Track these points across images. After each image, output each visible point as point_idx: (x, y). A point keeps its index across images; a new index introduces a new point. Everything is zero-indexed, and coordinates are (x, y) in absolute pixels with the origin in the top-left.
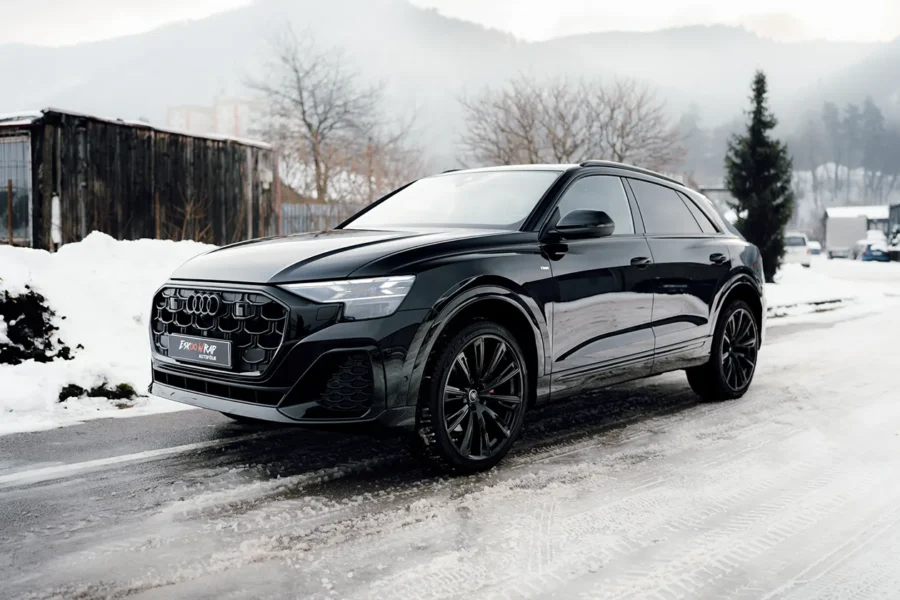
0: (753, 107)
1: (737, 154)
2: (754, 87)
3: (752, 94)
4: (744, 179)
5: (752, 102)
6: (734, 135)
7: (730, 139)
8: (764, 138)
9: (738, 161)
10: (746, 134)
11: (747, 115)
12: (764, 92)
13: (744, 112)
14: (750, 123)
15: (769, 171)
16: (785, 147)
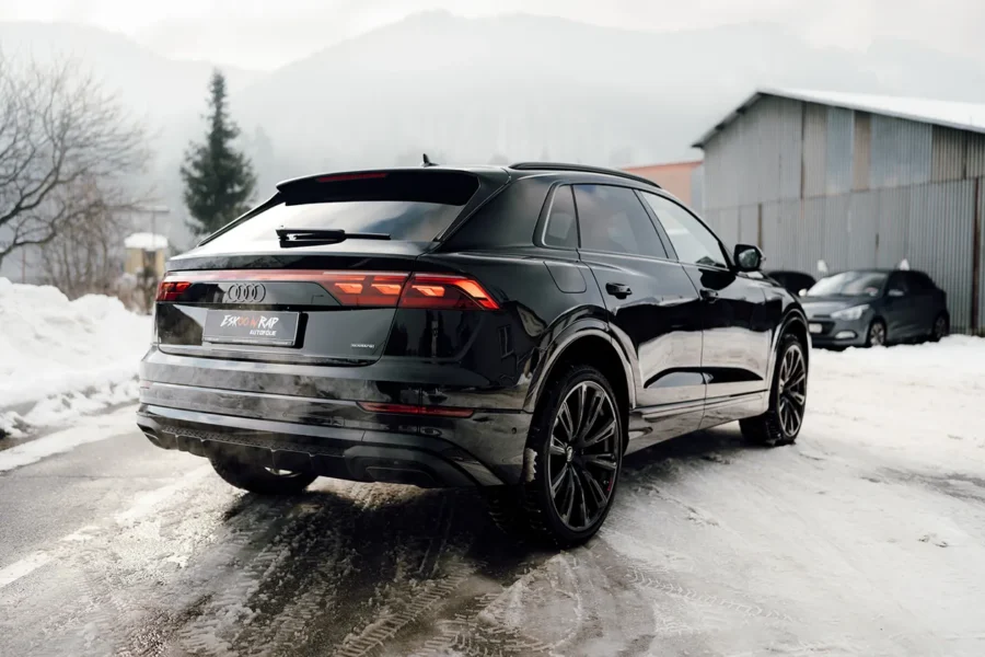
0: (212, 111)
1: (196, 165)
2: (213, 88)
3: (211, 96)
4: (205, 196)
5: (210, 105)
6: (191, 143)
7: (187, 147)
8: (226, 149)
9: (197, 174)
10: (205, 143)
11: (205, 120)
12: (223, 96)
13: (202, 117)
14: (210, 131)
15: (232, 187)
16: (249, 161)
